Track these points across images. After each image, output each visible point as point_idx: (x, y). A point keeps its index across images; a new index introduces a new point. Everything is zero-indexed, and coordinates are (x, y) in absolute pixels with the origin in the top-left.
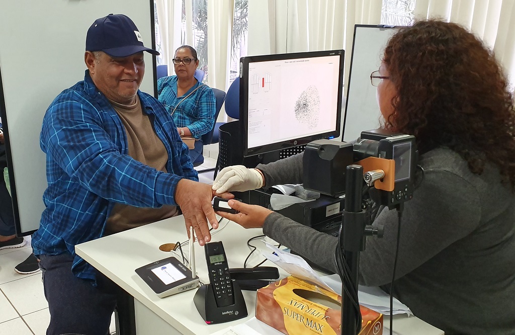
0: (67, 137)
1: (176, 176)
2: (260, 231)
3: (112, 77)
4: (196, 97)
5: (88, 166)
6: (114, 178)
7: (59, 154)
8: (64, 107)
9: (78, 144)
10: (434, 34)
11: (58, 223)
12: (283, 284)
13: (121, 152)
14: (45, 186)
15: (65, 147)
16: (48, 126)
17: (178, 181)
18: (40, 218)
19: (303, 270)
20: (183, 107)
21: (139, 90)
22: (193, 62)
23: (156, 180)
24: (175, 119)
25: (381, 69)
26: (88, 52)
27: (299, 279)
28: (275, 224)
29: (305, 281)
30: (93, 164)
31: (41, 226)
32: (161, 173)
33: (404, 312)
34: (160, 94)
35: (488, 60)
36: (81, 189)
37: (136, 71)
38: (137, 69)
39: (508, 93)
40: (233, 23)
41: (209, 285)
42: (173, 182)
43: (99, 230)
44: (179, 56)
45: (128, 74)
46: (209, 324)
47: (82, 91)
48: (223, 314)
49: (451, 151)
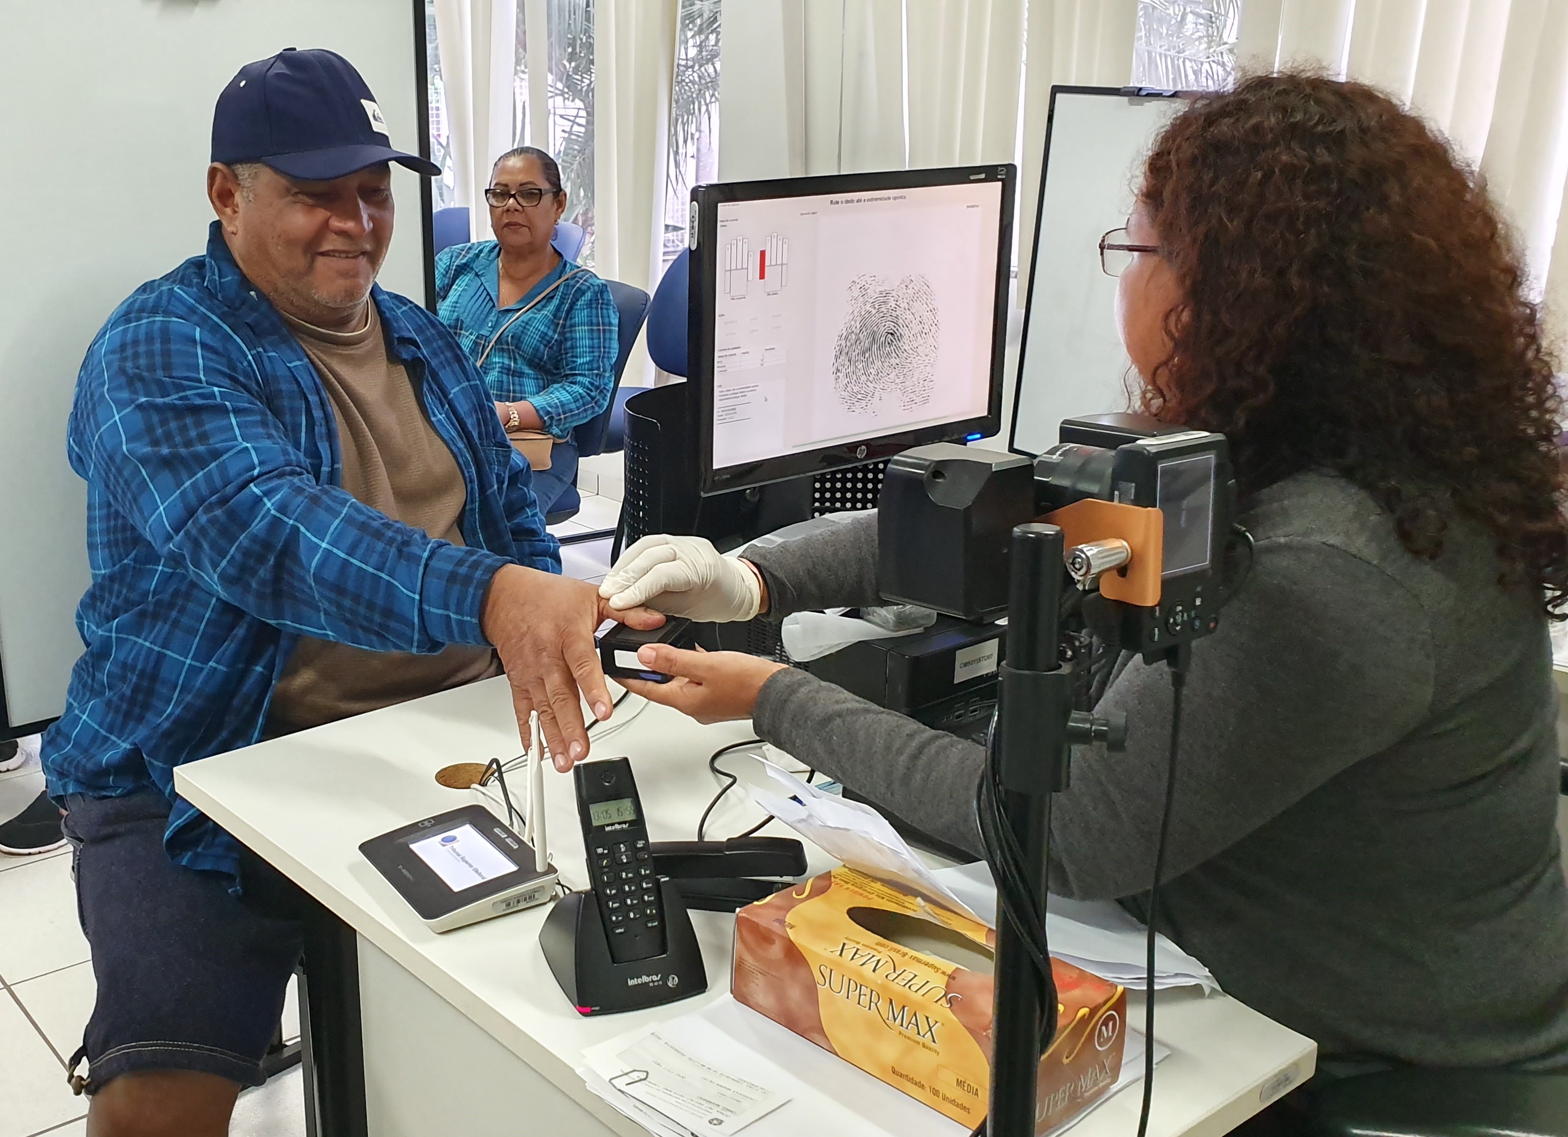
0: (150, 429)
1: (487, 556)
2: (744, 727)
3: (290, 242)
4: (558, 309)
5: (213, 521)
6: (296, 559)
7: (126, 481)
8: (142, 336)
9: (183, 451)
10: (1299, 117)
11: (122, 697)
12: (818, 891)
13: (317, 479)
14: (84, 582)
15: (144, 461)
16: (92, 395)
17: (493, 570)
18: (66, 678)
19: (879, 848)
20: (517, 339)
21: (375, 286)
22: (547, 199)
23: (426, 565)
24: (492, 377)
25: (1132, 222)
26: (217, 165)
27: (867, 876)
28: (791, 706)
29: (885, 882)
30: (232, 515)
31: (70, 707)
32: (441, 545)
33: (1192, 982)
34: (444, 298)
35: (1466, 202)
36: (195, 592)
37: (368, 225)
38: (371, 218)
39: (1526, 305)
40: (675, 76)
41: (586, 893)
42: (478, 574)
43: (250, 721)
44: (505, 179)
45: (342, 233)
46: (585, 1014)
47: (200, 286)
48: (631, 983)
49: (1342, 482)
